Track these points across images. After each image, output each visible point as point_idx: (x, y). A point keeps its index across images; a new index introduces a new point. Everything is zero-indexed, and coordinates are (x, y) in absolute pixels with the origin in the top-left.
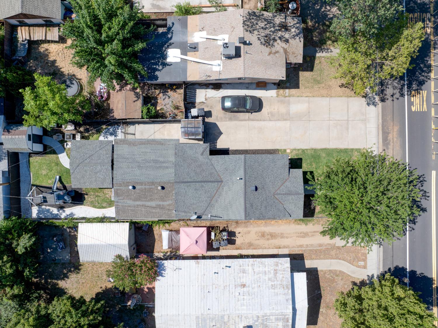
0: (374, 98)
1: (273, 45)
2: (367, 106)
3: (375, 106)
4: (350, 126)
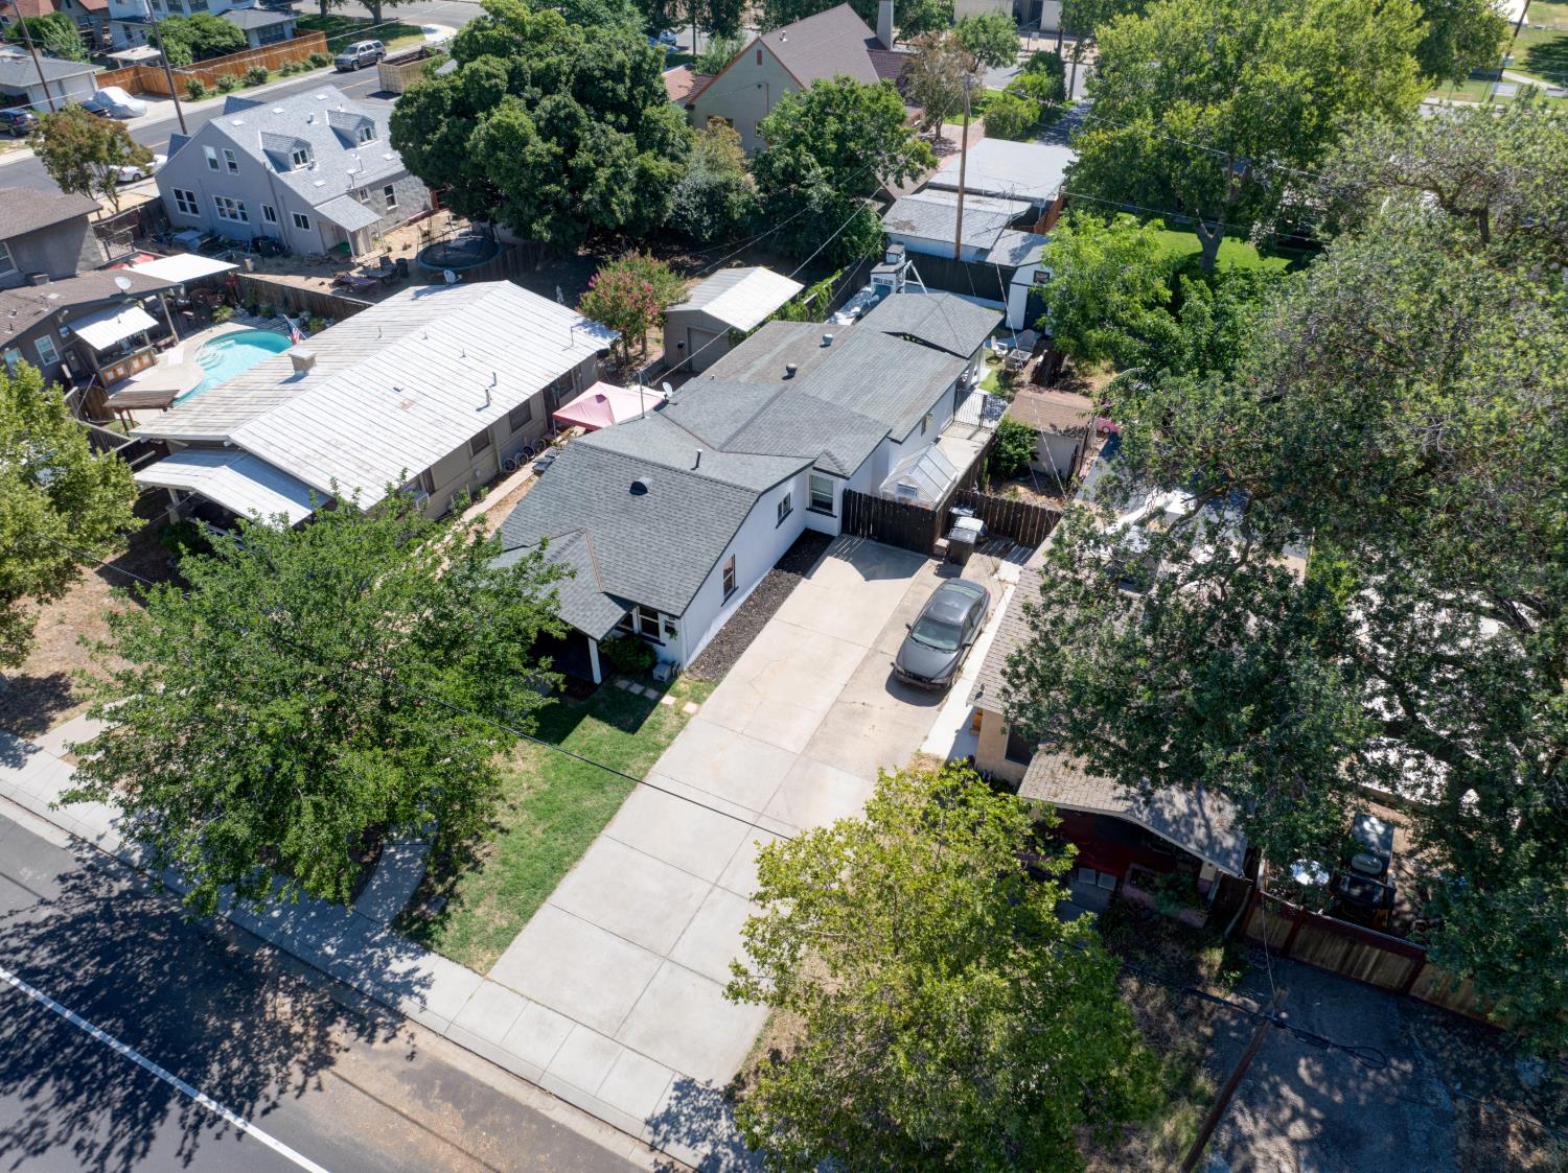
0: (695, 1139)
2: (678, 1078)
3: (654, 1124)
4: (635, 954)
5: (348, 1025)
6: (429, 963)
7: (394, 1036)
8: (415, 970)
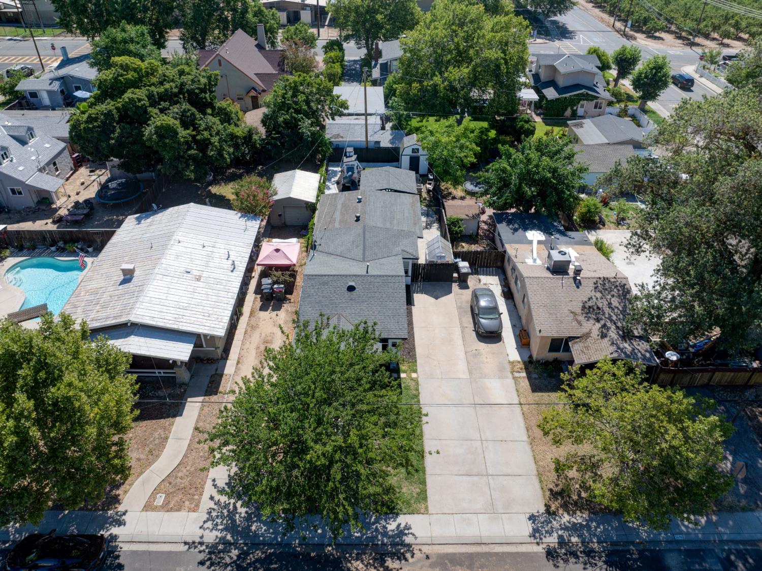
0: (550, 533)
1: (588, 319)
2: (528, 516)
3: (533, 535)
4: (476, 479)
5: (392, 559)
6: (402, 520)
7: (414, 554)
8: (399, 525)
